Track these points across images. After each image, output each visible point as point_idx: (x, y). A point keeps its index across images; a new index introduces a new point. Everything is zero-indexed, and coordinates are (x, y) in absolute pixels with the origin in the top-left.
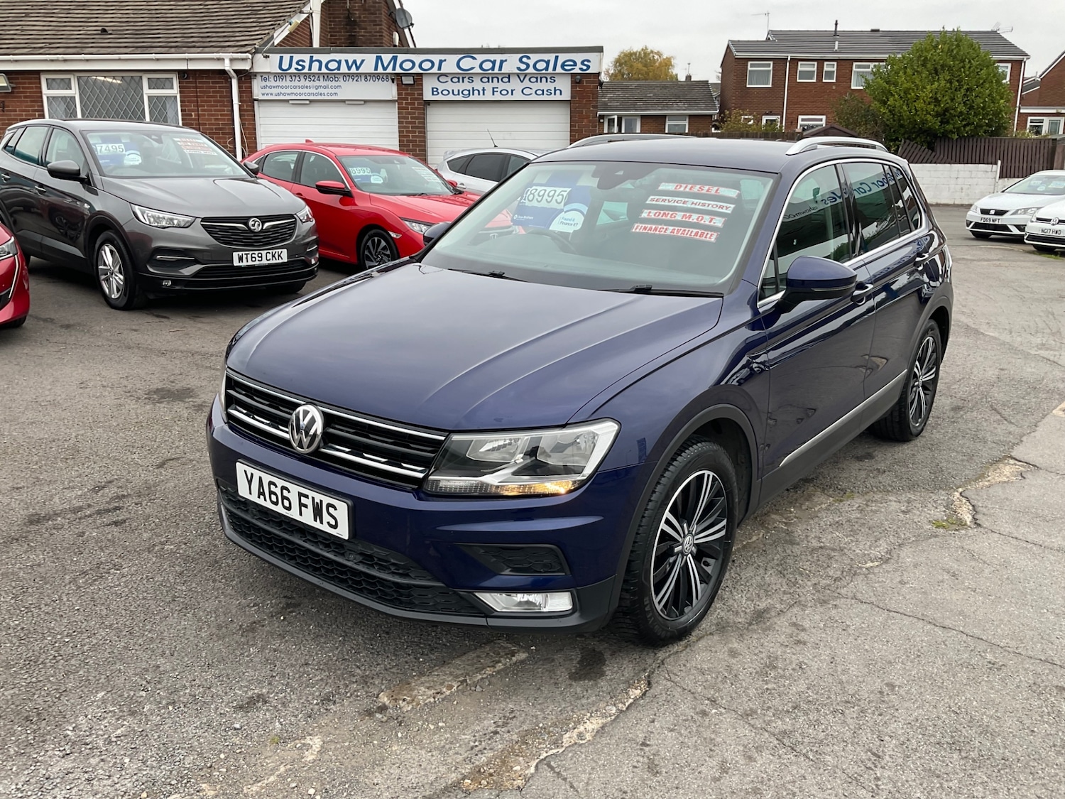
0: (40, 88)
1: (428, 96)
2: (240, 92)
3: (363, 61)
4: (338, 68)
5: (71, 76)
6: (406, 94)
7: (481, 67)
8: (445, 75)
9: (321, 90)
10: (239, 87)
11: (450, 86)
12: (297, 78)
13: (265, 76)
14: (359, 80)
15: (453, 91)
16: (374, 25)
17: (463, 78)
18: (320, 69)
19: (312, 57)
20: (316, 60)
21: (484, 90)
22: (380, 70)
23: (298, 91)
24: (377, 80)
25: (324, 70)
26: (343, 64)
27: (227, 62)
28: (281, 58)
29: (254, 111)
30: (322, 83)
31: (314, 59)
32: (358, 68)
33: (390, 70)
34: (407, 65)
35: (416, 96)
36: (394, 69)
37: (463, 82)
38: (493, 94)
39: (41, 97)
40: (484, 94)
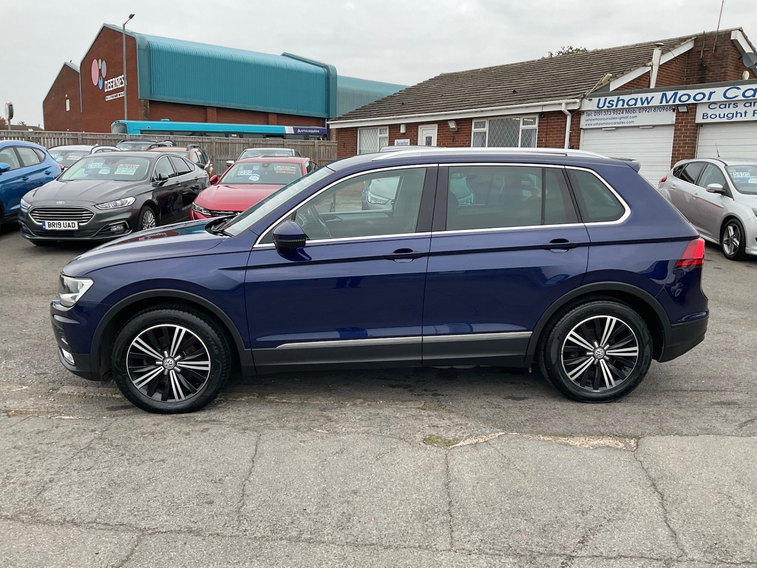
0: (471, 127)
1: (699, 119)
2: (572, 124)
3: (653, 97)
4: (635, 104)
5: (485, 120)
6: (682, 119)
7: (744, 95)
8: (715, 103)
9: (623, 120)
10: (572, 121)
11: (718, 111)
12: (609, 113)
13: (589, 112)
14: (650, 111)
15: (720, 115)
16: (721, 68)
17: (729, 105)
18: (623, 106)
19: (619, 98)
20: (621, 100)
21: (746, 112)
22: (664, 103)
23: (608, 121)
24: (662, 110)
25: (626, 106)
26: (639, 101)
27: (564, 105)
28: (599, 100)
29: (579, 136)
30: (625, 115)
31: (620, 99)
32: (648, 103)
33: (671, 103)
34: (684, 98)
35: (689, 121)
36: (674, 102)
37: (729, 107)
38: (754, 116)
39: (471, 133)
40: (745, 116)
